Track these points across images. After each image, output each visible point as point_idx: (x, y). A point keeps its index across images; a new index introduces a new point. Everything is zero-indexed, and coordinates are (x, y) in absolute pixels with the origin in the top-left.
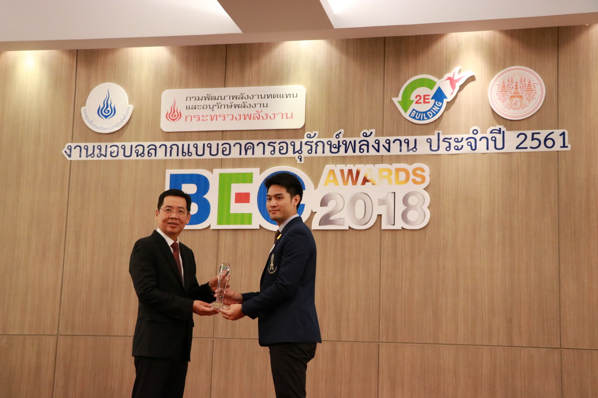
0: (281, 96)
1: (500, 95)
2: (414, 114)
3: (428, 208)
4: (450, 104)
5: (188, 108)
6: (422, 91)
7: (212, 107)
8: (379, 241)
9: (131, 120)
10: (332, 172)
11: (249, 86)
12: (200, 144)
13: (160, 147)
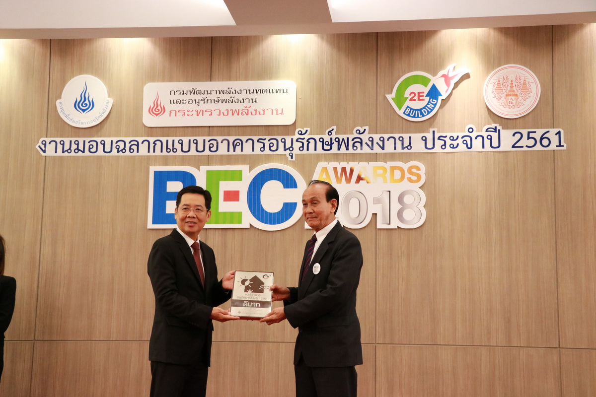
0: (270, 91)
1: (496, 93)
2: (408, 111)
3: (424, 206)
4: (445, 102)
5: (172, 102)
6: (416, 88)
7: (197, 101)
8: (374, 241)
9: (111, 114)
10: (325, 169)
11: (236, 80)
12: (186, 140)
13: (142, 143)
